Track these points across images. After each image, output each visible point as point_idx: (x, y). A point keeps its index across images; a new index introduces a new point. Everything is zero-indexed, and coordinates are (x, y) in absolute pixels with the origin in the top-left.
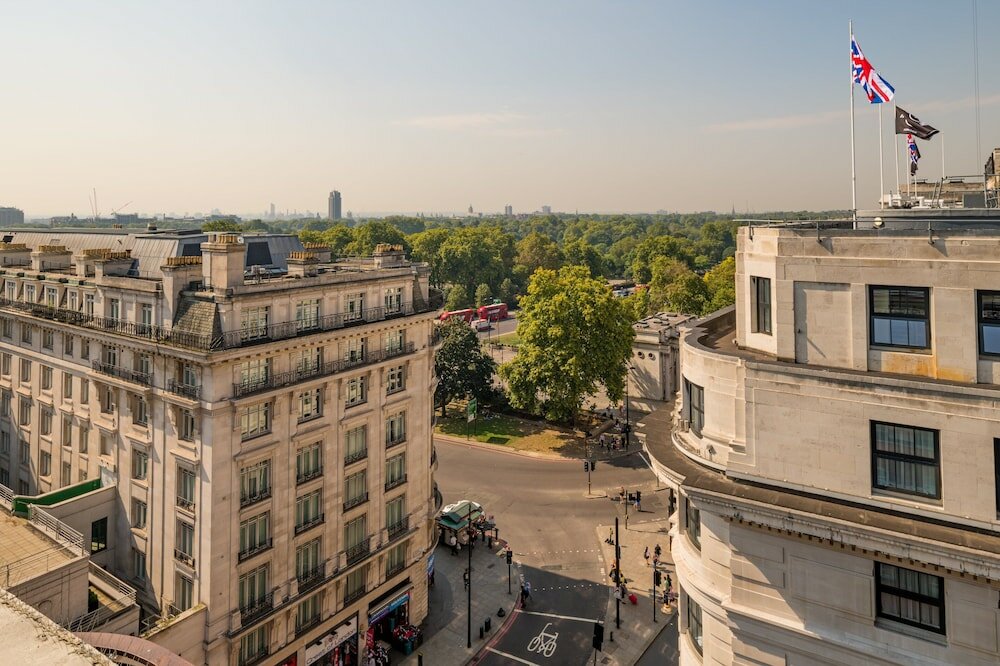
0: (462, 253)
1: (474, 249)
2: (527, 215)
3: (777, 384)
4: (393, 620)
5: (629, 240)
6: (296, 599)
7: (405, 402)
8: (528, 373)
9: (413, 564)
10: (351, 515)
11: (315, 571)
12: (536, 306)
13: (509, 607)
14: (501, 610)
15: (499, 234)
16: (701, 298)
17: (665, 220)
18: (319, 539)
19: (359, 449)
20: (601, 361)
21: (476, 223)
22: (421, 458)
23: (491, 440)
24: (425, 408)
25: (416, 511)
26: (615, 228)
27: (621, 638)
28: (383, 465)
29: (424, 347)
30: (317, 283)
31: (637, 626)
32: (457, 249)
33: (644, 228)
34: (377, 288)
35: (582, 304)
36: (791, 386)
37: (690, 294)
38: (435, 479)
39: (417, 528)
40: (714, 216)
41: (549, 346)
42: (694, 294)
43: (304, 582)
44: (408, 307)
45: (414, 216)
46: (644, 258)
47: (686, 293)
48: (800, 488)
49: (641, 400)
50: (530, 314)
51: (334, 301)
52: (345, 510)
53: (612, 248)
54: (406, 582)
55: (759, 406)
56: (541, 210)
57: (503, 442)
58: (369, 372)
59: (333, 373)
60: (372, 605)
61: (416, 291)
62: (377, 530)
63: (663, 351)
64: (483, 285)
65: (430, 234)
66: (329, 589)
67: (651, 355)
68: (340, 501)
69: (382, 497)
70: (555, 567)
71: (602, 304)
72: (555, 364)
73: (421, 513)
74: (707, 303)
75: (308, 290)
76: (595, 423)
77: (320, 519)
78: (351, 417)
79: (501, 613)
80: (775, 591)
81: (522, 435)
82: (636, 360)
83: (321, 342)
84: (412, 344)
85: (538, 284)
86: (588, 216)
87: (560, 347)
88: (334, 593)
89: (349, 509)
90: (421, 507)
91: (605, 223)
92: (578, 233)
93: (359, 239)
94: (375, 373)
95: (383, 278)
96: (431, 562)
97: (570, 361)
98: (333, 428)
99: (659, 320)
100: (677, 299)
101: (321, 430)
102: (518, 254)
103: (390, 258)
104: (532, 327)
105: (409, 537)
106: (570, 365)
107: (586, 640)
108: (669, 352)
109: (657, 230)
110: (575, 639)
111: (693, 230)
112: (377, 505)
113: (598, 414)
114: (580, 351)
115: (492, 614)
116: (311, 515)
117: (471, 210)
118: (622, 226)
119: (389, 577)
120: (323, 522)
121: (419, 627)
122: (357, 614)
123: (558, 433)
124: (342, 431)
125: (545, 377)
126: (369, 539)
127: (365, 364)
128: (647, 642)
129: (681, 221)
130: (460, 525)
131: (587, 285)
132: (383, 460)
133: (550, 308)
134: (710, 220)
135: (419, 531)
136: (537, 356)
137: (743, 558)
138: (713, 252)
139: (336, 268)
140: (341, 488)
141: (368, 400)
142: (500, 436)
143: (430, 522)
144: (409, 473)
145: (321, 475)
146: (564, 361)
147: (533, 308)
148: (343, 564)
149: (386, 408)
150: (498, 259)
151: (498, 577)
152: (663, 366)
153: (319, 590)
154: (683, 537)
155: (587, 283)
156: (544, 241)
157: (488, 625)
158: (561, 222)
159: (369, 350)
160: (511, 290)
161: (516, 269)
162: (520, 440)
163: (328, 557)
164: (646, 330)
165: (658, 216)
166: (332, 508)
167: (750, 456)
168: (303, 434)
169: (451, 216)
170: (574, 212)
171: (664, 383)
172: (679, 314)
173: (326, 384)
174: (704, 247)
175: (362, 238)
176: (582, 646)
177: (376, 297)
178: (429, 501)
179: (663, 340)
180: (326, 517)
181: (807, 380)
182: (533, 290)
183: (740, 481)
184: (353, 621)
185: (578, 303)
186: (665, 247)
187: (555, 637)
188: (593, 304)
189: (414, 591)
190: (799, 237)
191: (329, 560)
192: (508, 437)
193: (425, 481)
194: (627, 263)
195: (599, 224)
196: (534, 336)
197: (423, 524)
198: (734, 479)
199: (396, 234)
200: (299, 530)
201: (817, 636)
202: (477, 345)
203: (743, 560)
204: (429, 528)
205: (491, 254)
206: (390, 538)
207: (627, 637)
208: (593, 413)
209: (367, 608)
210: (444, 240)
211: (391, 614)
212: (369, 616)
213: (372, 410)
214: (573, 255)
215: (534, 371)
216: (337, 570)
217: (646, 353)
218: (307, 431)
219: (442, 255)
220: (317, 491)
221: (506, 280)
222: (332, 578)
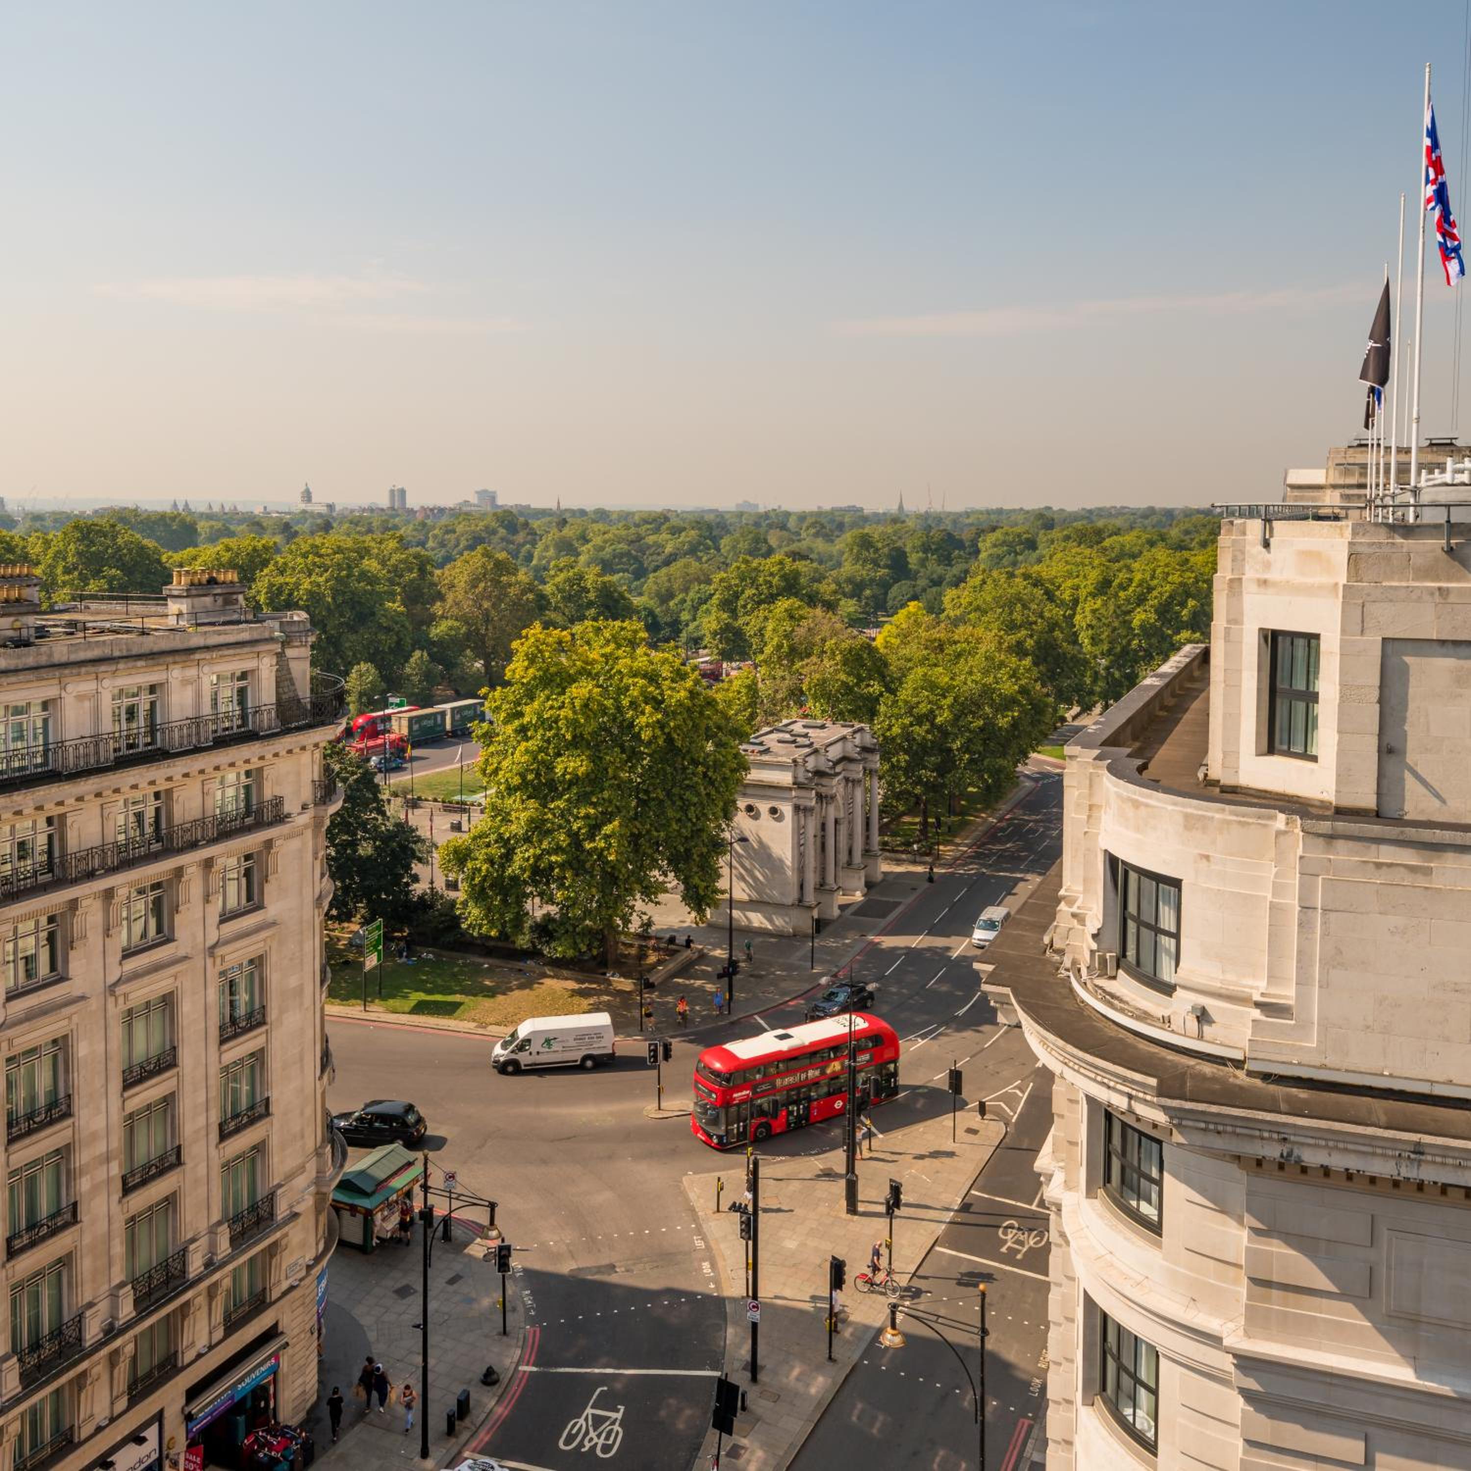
0: (310, 593)
1: (340, 585)
2: (442, 510)
3: (1379, 866)
4: (241, 1419)
5: (687, 566)
6: (16, 1401)
7: (263, 935)
8: (508, 856)
9: (285, 1294)
10: (141, 1200)
11: (57, 1332)
12: (527, 709)
13: (507, 1362)
14: (490, 1372)
15: (396, 550)
16: (876, 688)
17: (757, 524)
18: (66, 1261)
19: (155, 1049)
20: (675, 826)
21: (327, 527)
22: (301, 1059)
23: (420, 1008)
24: (308, 946)
25: (290, 1177)
26: (651, 539)
27: (763, 1402)
28: (215, 1081)
29: (304, 807)
30: (43, 660)
31: (796, 1372)
32: (297, 585)
33: (715, 540)
34: (192, 672)
35: (633, 704)
36: (1412, 869)
37: (852, 681)
38: (327, 1106)
39: (295, 1216)
40: (861, 518)
41: (560, 797)
42: (860, 679)
43: (32, 1360)
44: (268, 719)
45: (167, 508)
46: (729, 605)
47: (843, 677)
48: (1424, 1088)
49: (753, 904)
50: (510, 729)
51: (87, 704)
52: (127, 1189)
53: (650, 583)
54: (271, 1334)
55: (1333, 916)
56: (474, 500)
57: (449, 1009)
58: (179, 872)
59: (90, 875)
60: (193, 1393)
61: (283, 678)
62: (203, 1226)
63: (803, 803)
64: (364, 666)
65: (228, 549)
66: (95, 1371)
67: (773, 811)
68: (116, 1169)
69: (213, 1152)
70: (599, 1270)
71: (680, 703)
72: (574, 836)
73: (301, 1181)
74: (888, 698)
75: (21, 677)
76: (652, 958)
77: (68, 1217)
78: (136, 976)
79: (489, 1378)
80: (1349, 1306)
81: (491, 993)
82: (741, 820)
83: (60, 803)
84: (278, 802)
85: (532, 660)
86: (583, 513)
87: (583, 799)
88: (105, 1377)
89: (136, 1187)
90: (302, 1169)
91: (627, 528)
92: (567, 548)
93: (48, 559)
94: (193, 874)
95: (207, 648)
96: (323, 1284)
97: (608, 829)
98: (94, 1004)
99: (787, 736)
100: (823, 692)
101: (66, 1011)
102: (441, 597)
103: (208, 600)
104: (520, 756)
105: (278, 1235)
106: (607, 837)
107: (688, 1412)
108: (813, 803)
109: (743, 545)
110: (663, 1413)
111: (820, 545)
112: (202, 1170)
113: (658, 939)
114: (627, 807)
115: (469, 1382)
116: (44, 1208)
117: (307, 496)
118: (665, 536)
119: (232, 1326)
120: (74, 1220)
121: (302, 1425)
122: (159, 1417)
123: (572, 985)
124: (116, 1010)
125: (551, 866)
126: (185, 1250)
127: (169, 851)
128: (819, 1403)
129: (792, 523)
130: (377, 1199)
131: (641, 662)
132: (214, 1070)
133: (562, 713)
134: (853, 525)
135: (300, 1220)
136: (531, 821)
137: (1275, 1241)
138: (868, 592)
139: (72, 624)
140: (117, 1141)
141: (177, 935)
142: (438, 997)
143: (320, 1197)
144: (275, 1095)
145: (68, 1114)
146: (594, 828)
147: (521, 715)
148: (127, 1310)
149: (219, 952)
150: (396, 606)
151: (470, 1301)
152: (799, 832)
153: (71, 1374)
154: (1096, 1203)
155: (643, 658)
156: (501, 567)
157: (463, 1407)
158: (526, 525)
159: (178, 818)
160: (428, 676)
161: (438, 630)
162: (487, 1003)
163: (88, 1298)
164: (765, 758)
165: (741, 515)
166: (95, 1188)
167: (1304, 1026)
168: (20, 1022)
169: (258, 510)
170: (553, 506)
171: (801, 870)
172: (829, 724)
173: (73, 905)
174: (849, 580)
175: (55, 557)
176: (681, 1426)
177: (189, 693)
178: (318, 1153)
179: (801, 779)
180: (82, 1210)
181: (1450, 856)
182: (519, 672)
183: (1281, 1080)
184: (152, 1433)
185: (625, 702)
186: (775, 581)
187: (619, 1416)
188: (657, 703)
189: (289, 1351)
190: (1399, 540)
191: (91, 1305)
192: (457, 998)
193: (309, 1111)
194: (685, 616)
195: (613, 530)
196: (522, 776)
197: (307, 1205)
198: (1266, 1077)
199: (142, 548)
200: (17, 1244)
201: (1446, 1390)
202: (376, 799)
203: (1277, 1248)
204: (318, 1211)
205: (380, 598)
206: (234, 1241)
207: (777, 1398)
208: (650, 938)
209: (183, 1401)
210: (265, 563)
211: (237, 1407)
212: (189, 1418)
213: (186, 958)
214: (568, 599)
215: (523, 856)
216: (111, 1325)
217: (763, 807)
218: (30, 1016)
219: (262, 598)
220: (57, 1151)
221: (417, 654)
222: (99, 1346)
